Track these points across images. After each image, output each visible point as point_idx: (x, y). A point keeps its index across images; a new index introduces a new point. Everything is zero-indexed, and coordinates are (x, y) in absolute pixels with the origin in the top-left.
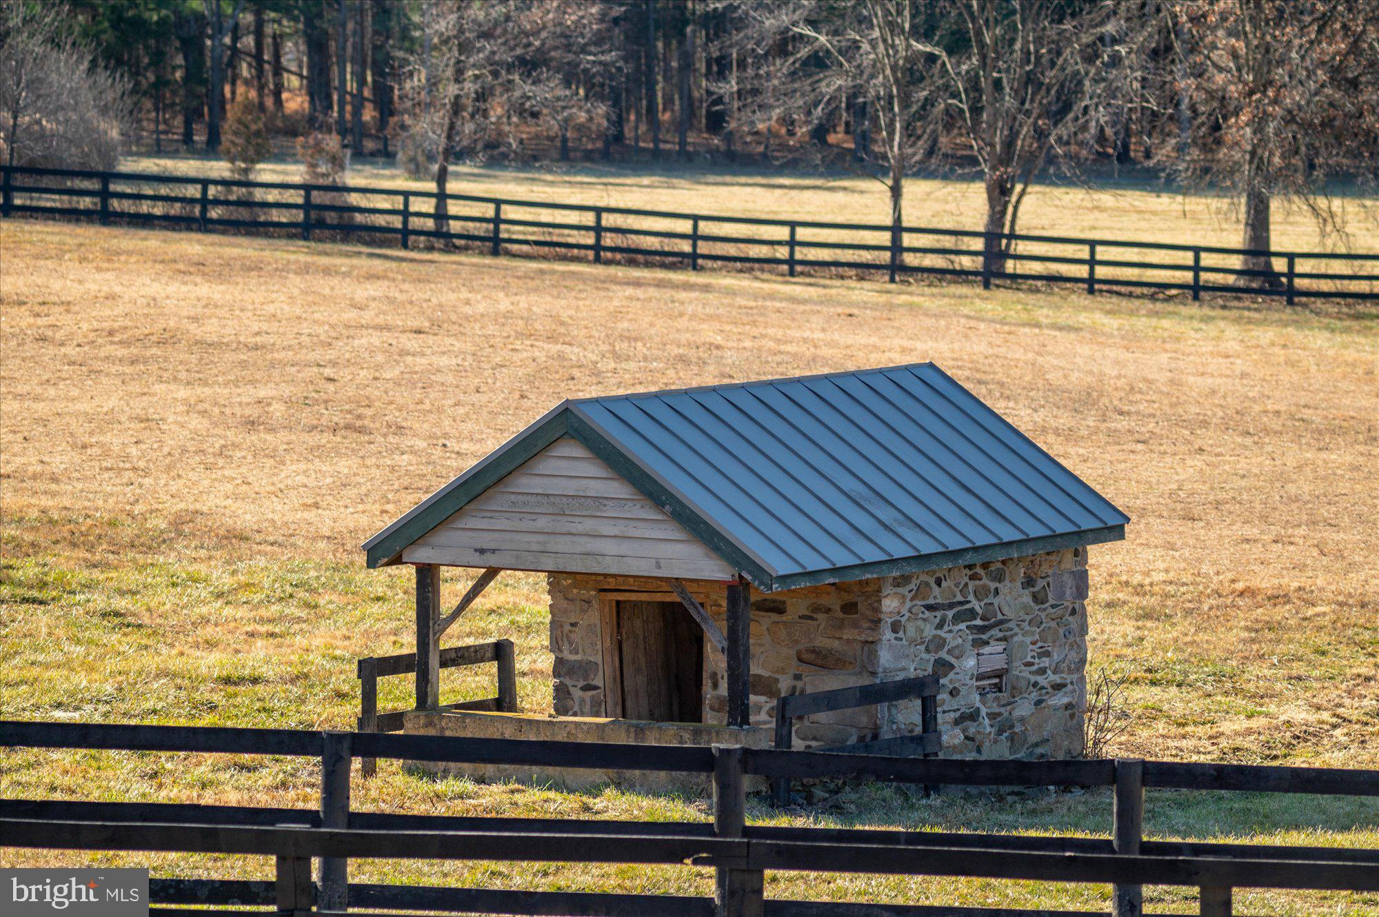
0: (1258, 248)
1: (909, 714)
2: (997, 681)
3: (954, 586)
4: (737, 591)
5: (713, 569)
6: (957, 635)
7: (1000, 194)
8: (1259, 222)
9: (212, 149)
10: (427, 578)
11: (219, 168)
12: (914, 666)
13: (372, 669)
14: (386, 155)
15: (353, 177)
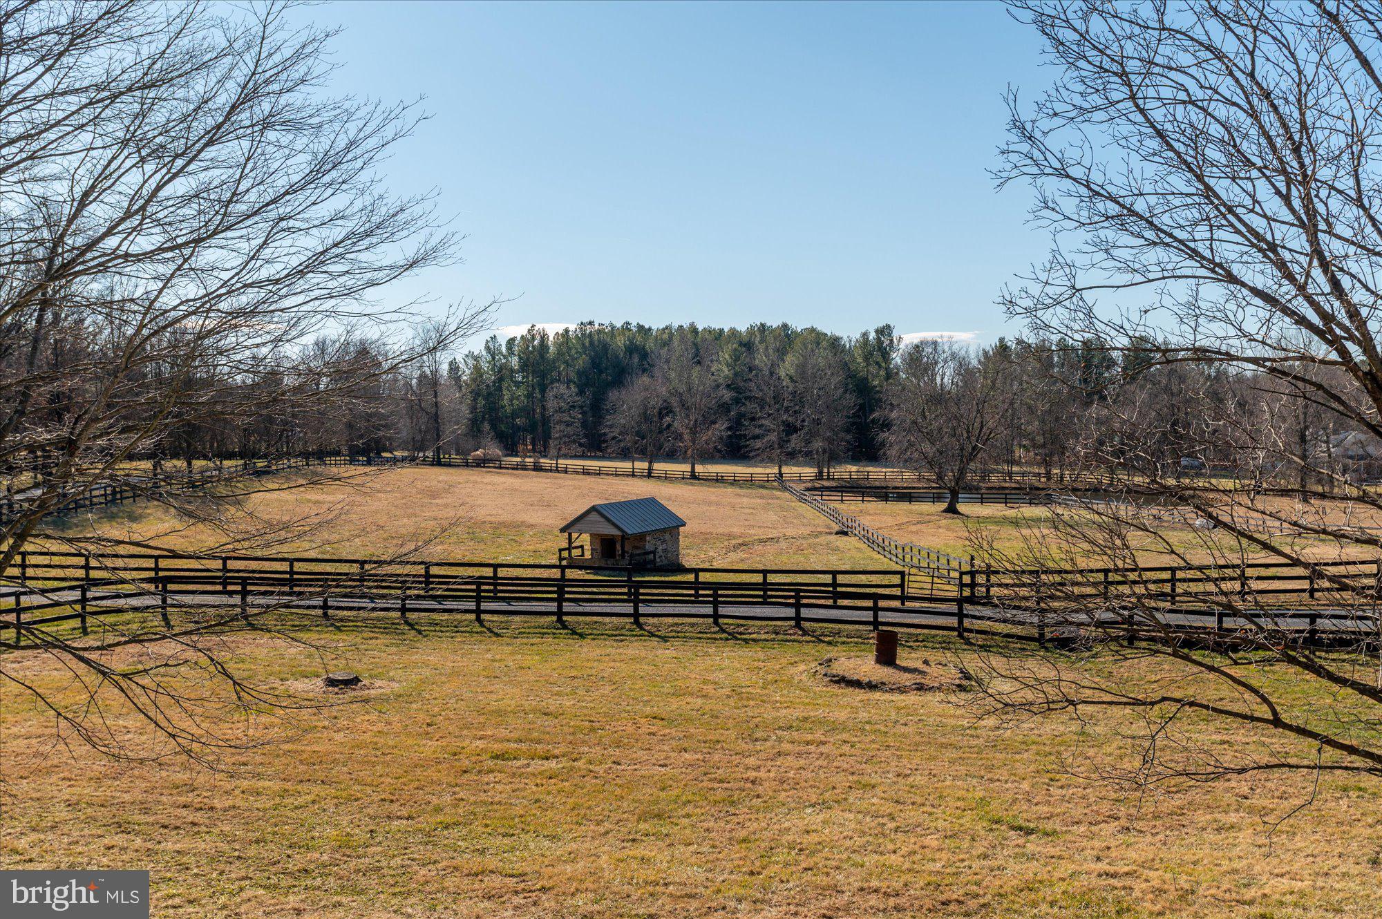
0: (693, 471)
1: (651, 556)
2: (665, 551)
3: (658, 534)
4: (623, 537)
5: (618, 533)
6: (659, 543)
7: (650, 463)
8: (693, 468)
9: (516, 456)
10: (570, 535)
11: (519, 459)
12: (652, 549)
13: (560, 550)
14: (545, 456)
15: (542, 460)
